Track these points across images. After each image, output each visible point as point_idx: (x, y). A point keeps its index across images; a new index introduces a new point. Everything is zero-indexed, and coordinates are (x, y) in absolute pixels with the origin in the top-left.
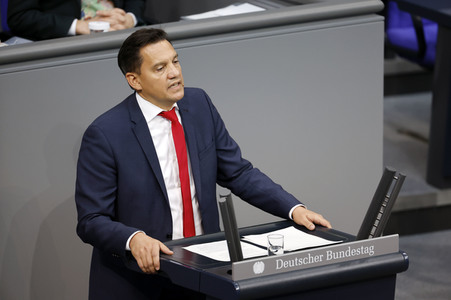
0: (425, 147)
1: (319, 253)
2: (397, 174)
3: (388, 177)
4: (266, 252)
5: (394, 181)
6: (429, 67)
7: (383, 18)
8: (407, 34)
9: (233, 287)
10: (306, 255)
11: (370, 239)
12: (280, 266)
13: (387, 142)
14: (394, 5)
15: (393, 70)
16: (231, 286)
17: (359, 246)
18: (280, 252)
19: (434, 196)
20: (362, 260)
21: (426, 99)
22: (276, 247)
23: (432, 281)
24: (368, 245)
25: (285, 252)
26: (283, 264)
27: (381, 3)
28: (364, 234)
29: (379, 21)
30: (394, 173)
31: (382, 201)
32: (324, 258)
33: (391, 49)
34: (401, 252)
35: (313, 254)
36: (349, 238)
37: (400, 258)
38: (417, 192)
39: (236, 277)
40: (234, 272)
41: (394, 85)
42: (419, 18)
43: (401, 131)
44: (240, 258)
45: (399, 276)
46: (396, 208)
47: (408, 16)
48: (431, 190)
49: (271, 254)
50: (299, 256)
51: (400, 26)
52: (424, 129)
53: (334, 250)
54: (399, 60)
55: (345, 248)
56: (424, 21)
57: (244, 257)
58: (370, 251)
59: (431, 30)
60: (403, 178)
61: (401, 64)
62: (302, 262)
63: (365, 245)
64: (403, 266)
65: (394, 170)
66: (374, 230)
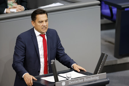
0: (113, 46)
1: (82, 79)
2: (105, 54)
4: (66, 79)
5: (104, 56)
6: (114, 21)
7: (100, 6)
8: (107, 11)
10: (78, 80)
11: (98, 74)
12: (70, 83)
14: (103, 3)
15: (103, 23)
17: (94, 76)
18: (70, 79)
19: (116, 61)
20: (95, 81)
21: (113, 31)
22: (69, 77)
24: (97, 76)
25: (72, 79)
26: (71, 83)
28: (96, 73)
30: (104, 54)
31: (101, 62)
32: (84, 80)
33: (103, 16)
34: (107, 78)
35: (80, 79)
36: (91, 74)
37: (107, 80)
38: (111, 60)
40: (56, 85)
41: (104, 27)
42: (111, 6)
43: (106, 41)
45: (107, 85)
46: (105, 65)
47: (107, 6)
48: (116, 59)
49: (67, 79)
50: (76, 80)
51: (105, 9)
52: (113, 40)
53: (87, 78)
54: (105, 19)
55: (90, 77)
56: (112, 7)
57: (59, 81)
58: (97, 78)
59: (115, 10)
60: (107, 55)
62: (77, 82)
63: (96, 76)
64: (108, 82)
65: (104, 53)
66: (99, 71)
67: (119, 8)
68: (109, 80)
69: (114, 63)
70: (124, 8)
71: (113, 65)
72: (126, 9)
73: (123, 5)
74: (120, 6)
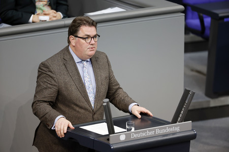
0: (204, 78)
1: (152, 130)
2: (191, 91)
3: (186, 93)
5: (189, 95)
6: (207, 39)
7: (184, 14)
8: (196, 22)
9: (110, 147)
10: (146, 131)
11: (178, 123)
12: (133, 136)
13: (186, 75)
14: (189, 8)
15: (189, 40)
16: (109, 146)
17: (172, 127)
19: (209, 102)
20: (174, 134)
21: (205, 54)
23: (208, 144)
24: (177, 126)
26: (135, 136)
27: (183, 7)
28: (175, 121)
30: (189, 91)
31: (184, 105)
32: (155, 133)
33: (188, 30)
34: (192, 130)
35: (149, 131)
36: (168, 123)
37: (192, 133)
38: (200, 100)
39: (111, 142)
40: (111, 140)
41: (190, 47)
42: (201, 15)
43: (192, 70)
44: (113, 132)
45: (192, 142)
46: (190, 108)
47: (196, 14)
48: (208, 99)
50: (142, 132)
51: (192, 18)
52: (204, 69)
53: (160, 129)
54: (191, 35)
55: (165, 128)
56: (204, 16)
57: (116, 132)
58: (177, 129)
59: (208, 20)
60: (194, 93)
61: (192, 37)
62: (144, 134)
63: (175, 126)
64: (193, 137)
65: (189, 89)
66: (179, 119)
67: (214, 17)
68: (195, 132)
69: (205, 106)
70: (223, 18)
71: (203, 109)
72: (226, 20)
73: (221, 13)
74: (217, 15)
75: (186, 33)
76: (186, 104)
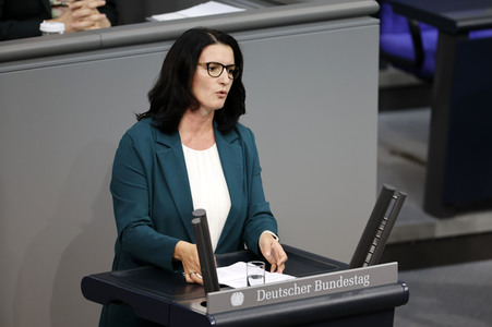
0: (422, 170)
1: (306, 283)
2: (396, 193)
3: (385, 197)
5: (393, 201)
6: (428, 79)
7: (378, 21)
8: (403, 41)
9: (208, 322)
10: (292, 285)
11: (365, 268)
12: (261, 297)
14: (388, 8)
16: (205, 319)
17: (352, 275)
19: (432, 226)
20: (356, 292)
24: (363, 274)
26: (265, 296)
27: (376, 4)
28: (358, 261)
29: (375, 24)
31: (379, 224)
32: (312, 289)
33: (387, 58)
34: (400, 283)
35: (300, 284)
36: (343, 267)
37: (399, 290)
38: (412, 222)
39: (210, 309)
40: (210, 304)
42: (416, 23)
43: (394, 152)
44: (216, 288)
47: (403, 20)
50: (283, 287)
51: (394, 32)
52: (421, 150)
53: (324, 280)
54: (392, 70)
55: (336, 278)
56: (422, 26)
58: (365, 281)
59: (430, 37)
60: (403, 198)
61: (394, 75)
62: (287, 293)
63: (359, 274)
64: (402, 299)
66: (369, 256)
67: (447, 28)
68: (406, 289)
69: (424, 235)
70: (466, 30)
71: (419, 242)
72: (473, 35)
73: (463, 18)
74: (453, 23)
75: (382, 66)
76: (384, 223)
